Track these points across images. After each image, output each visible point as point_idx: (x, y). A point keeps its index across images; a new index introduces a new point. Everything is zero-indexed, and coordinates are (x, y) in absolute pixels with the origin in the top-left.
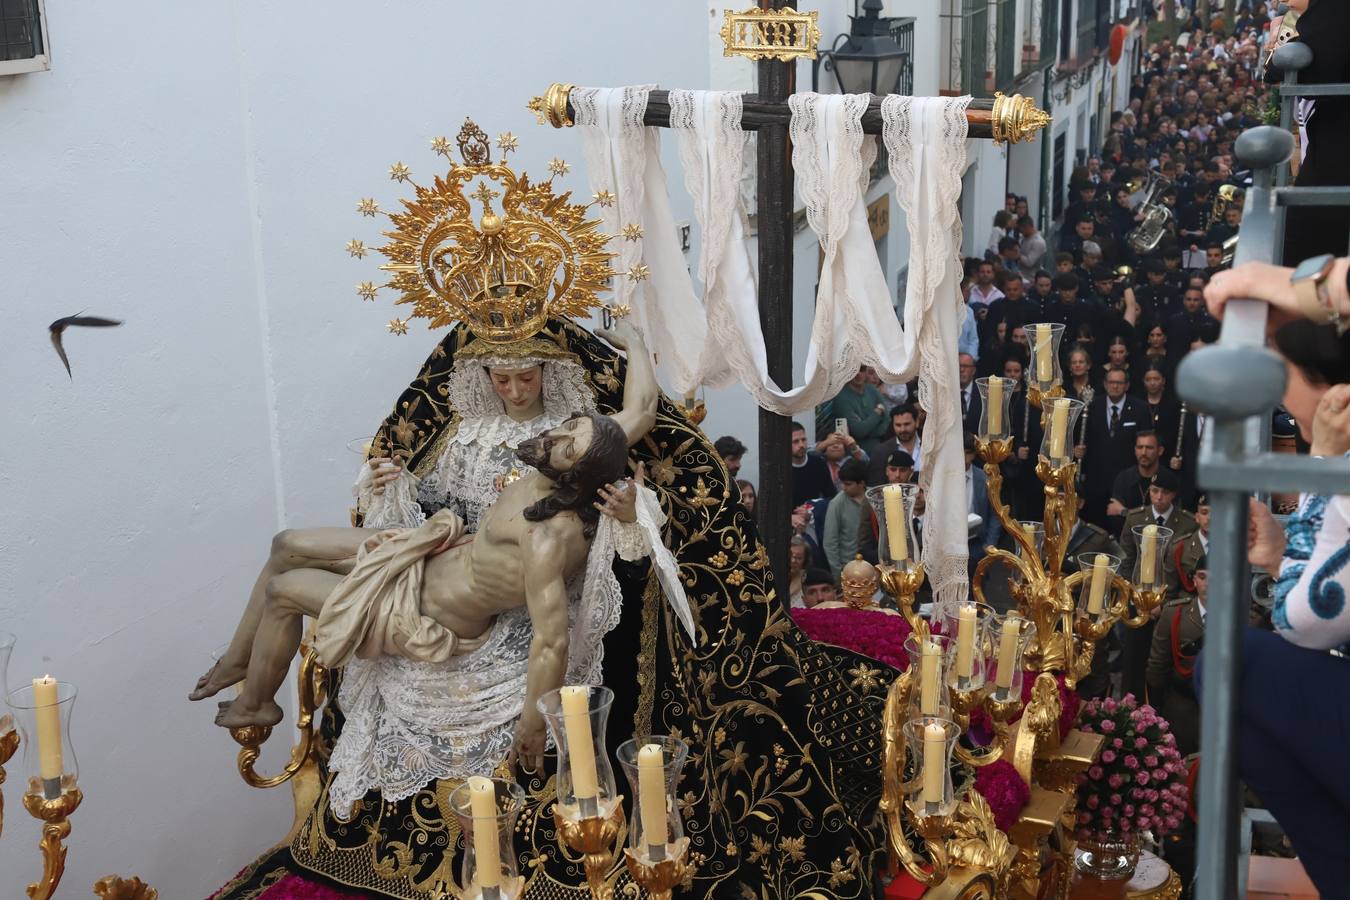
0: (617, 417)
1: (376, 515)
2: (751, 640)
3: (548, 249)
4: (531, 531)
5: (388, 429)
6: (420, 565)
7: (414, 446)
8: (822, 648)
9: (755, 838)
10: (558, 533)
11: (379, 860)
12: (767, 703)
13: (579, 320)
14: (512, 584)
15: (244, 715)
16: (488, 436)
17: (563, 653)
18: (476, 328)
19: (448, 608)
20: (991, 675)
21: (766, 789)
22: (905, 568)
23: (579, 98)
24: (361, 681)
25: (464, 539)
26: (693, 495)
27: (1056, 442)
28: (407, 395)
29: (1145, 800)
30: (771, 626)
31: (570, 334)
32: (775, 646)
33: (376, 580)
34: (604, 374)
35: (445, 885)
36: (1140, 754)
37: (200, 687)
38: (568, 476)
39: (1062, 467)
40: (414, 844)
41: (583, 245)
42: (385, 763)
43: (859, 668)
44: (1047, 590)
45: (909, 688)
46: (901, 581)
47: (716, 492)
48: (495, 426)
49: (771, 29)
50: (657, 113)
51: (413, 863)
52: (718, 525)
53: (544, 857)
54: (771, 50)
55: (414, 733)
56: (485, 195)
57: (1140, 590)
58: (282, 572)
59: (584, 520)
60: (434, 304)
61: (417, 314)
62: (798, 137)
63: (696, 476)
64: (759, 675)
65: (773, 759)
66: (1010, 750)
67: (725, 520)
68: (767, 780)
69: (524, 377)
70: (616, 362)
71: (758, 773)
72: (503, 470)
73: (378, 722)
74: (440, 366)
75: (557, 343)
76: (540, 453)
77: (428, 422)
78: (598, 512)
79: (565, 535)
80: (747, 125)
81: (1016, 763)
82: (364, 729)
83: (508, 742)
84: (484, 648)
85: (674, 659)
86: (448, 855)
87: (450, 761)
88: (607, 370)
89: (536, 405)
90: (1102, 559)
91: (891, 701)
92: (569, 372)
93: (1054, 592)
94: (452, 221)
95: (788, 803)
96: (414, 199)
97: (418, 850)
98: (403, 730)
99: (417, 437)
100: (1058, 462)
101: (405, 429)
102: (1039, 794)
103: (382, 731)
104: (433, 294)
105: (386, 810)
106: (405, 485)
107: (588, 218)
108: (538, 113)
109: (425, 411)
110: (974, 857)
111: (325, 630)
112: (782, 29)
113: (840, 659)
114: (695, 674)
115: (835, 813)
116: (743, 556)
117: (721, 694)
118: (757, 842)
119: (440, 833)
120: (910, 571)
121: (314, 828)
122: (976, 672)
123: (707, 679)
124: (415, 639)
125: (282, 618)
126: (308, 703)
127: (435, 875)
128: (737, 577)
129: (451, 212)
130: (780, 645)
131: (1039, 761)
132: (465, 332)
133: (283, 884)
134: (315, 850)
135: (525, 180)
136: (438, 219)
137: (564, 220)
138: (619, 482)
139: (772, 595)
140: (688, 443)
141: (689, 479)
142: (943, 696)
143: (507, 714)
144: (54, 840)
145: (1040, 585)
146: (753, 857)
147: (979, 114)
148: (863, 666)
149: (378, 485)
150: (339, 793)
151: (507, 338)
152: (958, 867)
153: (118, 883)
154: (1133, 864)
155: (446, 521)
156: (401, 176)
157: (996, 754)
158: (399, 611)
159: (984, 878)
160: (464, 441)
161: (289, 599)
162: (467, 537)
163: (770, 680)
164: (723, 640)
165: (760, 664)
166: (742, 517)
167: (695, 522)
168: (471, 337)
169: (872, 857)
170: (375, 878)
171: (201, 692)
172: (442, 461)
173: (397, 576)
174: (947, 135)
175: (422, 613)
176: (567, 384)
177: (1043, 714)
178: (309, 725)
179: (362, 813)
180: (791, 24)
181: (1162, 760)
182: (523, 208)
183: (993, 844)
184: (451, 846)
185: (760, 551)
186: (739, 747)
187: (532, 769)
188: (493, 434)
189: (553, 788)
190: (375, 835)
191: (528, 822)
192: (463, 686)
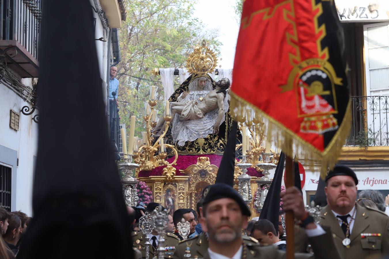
1: (183, 101)
11: (189, 151)
40: (195, 148)
41: (214, 60)
42: (189, 137)
53: (216, 148)
55: (194, 131)
56: (203, 52)
69: (204, 81)
83: (209, 132)
84: (205, 118)
86: (201, 149)
87: (200, 135)
96: (193, 52)
97: (196, 149)
103: (187, 132)
107: (216, 56)
129: (198, 54)
135: (209, 49)
137: (213, 56)
149: (184, 97)
158: (195, 109)
161: (176, 109)
168: (196, 75)
179: (185, 145)
187: (213, 136)
188: (196, 93)
189: (216, 139)
190: (187, 148)
191: (213, 144)
192: (202, 123)
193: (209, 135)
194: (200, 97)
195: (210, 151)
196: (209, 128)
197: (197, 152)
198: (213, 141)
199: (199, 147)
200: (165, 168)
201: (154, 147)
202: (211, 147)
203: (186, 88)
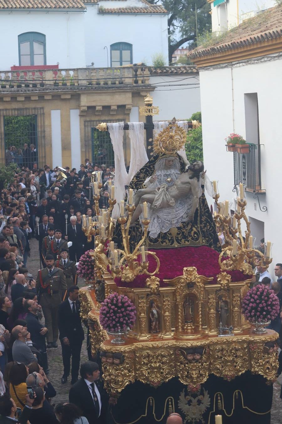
4: (191, 180)
11: (162, 244)
19: (174, 197)
40: (168, 239)
41: (184, 137)
42: (162, 226)
50: (126, 127)
51: (169, 242)
53: (191, 238)
54: (150, 114)
74: (152, 162)
83: (182, 220)
86: (175, 240)
92: (177, 160)
97: (169, 240)
103: (159, 222)
105: (162, 235)
135: (179, 127)
136: (165, 134)
150: (152, 234)
158: (168, 198)
160: (158, 174)
168: (164, 154)
170: (163, 246)
175: (171, 198)
179: (158, 236)
182: (177, 131)
187: (185, 224)
188: (163, 173)
189: (189, 227)
190: (160, 240)
191: (186, 233)
192: (175, 211)
193: (182, 224)
194: (168, 178)
195: (185, 242)
196: (181, 215)
197: (171, 245)
198: (186, 230)
199: (172, 238)
200: (148, 279)
201: (133, 255)
202: (185, 237)
203: (152, 167)
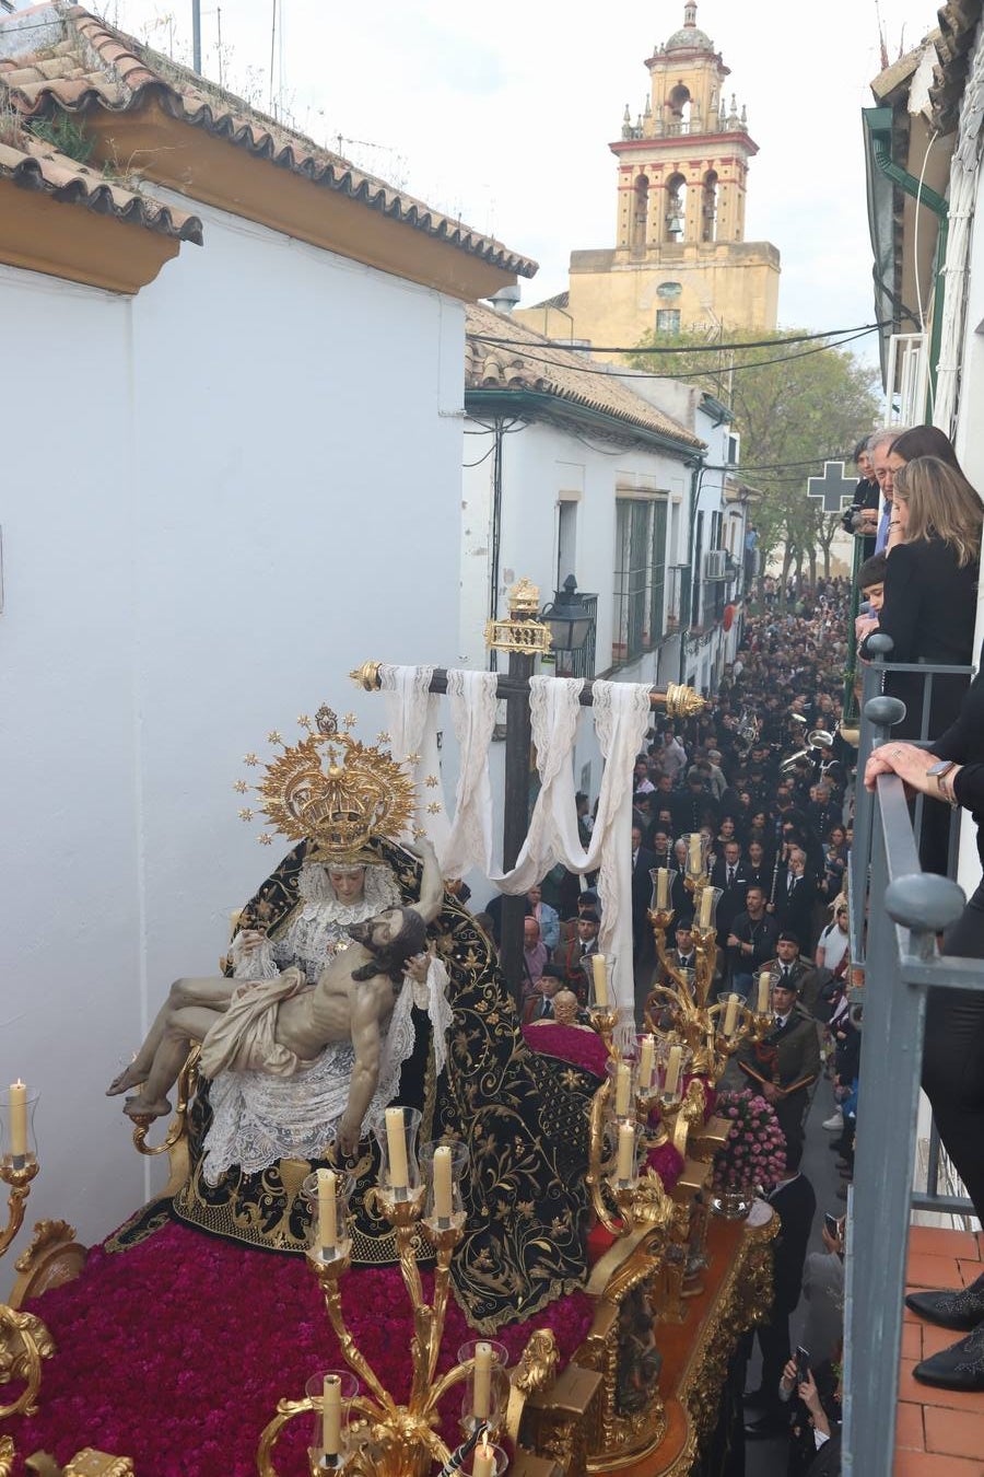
0: (415, 907)
1: (244, 968)
2: (502, 1063)
3: (374, 790)
4: (357, 988)
5: (252, 908)
6: (275, 1007)
7: (271, 920)
8: (542, 1057)
9: (500, 1202)
10: (376, 990)
11: (237, 1215)
12: (511, 1107)
13: (390, 838)
14: (341, 1024)
15: (143, 1107)
16: (324, 916)
17: (376, 1074)
18: (320, 842)
19: (294, 1038)
20: (662, 1085)
21: (509, 1167)
22: (606, 1012)
23: (385, 672)
24: (228, 1086)
25: (306, 989)
26: (465, 961)
27: (704, 916)
28: (268, 884)
29: (758, 1164)
30: (517, 1053)
31: (385, 847)
32: (518, 1068)
33: (244, 1017)
34: (407, 875)
35: (284, 1235)
36: (755, 1132)
37: (114, 1086)
38: (384, 951)
39: (708, 934)
40: (263, 1205)
41: (398, 788)
42: (244, 1146)
43: (567, 1072)
44: (696, 1018)
45: (608, 1096)
46: (604, 1021)
47: (482, 959)
48: (329, 908)
49: (518, 633)
50: (439, 684)
51: (261, 1218)
52: (482, 982)
53: (355, 1217)
54: (518, 647)
55: (266, 1125)
56: (332, 754)
57: (758, 1017)
58: (178, 1009)
59: (394, 980)
60: (292, 825)
61: (279, 831)
62: (534, 704)
63: (468, 947)
64: (508, 1087)
65: (514, 1146)
66: (671, 1135)
67: (487, 978)
68: (510, 1162)
69: (352, 877)
70: (415, 867)
71: (504, 1156)
72: (334, 939)
73: (240, 1116)
74: (292, 866)
75: (375, 853)
76: (366, 934)
77: (281, 903)
78: (403, 975)
79: (380, 991)
80: (499, 695)
81: (675, 1143)
82: (230, 1121)
83: (332, 1134)
84: (318, 1066)
85: (450, 1077)
86: (287, 1213)
87: (291, 1146)
88: (409, 872)
89: (358, 895)
90: (734, 997)
91: (596, 1104)
92: (384, 872)
93: (700, 1019)
94: (308, 770)
95: (523, 1177)
96: (283, 755)
97: (265, 1209)
98: (258, 1123)
99: (273, 914)
100: (706, 930)
101: (264, 908)
102: (691, 1165)
103: (242, 1123)
104: (292, 818)
105: (243, 1179)
106: (267, 948)
107: (402, 770)
108: (356, 680)
109: (280, 895)
110: (651, 1215)
111: (207, 1052)
112: (526, 633)
113: (554, 1066)
114: (463, 1086)
115: (557, 1186)
116: (498, 1004)
117: (480, 1100)
118: (501, 1206)
119: (281, 1197)
120: (609, 1014)
121: (191, 1191)
122: (653, 1084)
123: (471, 1090)
124: (271, 1060)
125: (176, 1041)
126: (185, 1096)
127: (277, 1228)
128: (493, 1018)
129: (308, 764)
130: (522, 1067)
131: (690, 1140)
132: (312, 844)
133: (167, 1230)
134: (191, 1207)
136: (299, 769)
137: (385, 772)
138: (420, 955)
139: (517, 1031)
140: (463, 924)
141: (463, 950)
142: (631, 1102)
143: (333, 1114)
144: (18, 1199)
145: (691, 1014)
146: (498, 1216)
147: (658, 696)
148: (570, 1071)
149: (248, 948)
150: (210, 1166)
151: (342, 850)
152: (640, 1222)
153: (51, 1225)
154: (748, 1208)
155: (294, 976)
156: (275, 740)
157: (664, 1139)
158: (260, 1039)
159: (656, 1231)
160: (307, 918)
161: (182, 1028)
162: (310, 987)
163: (514, 1091)
164: (483, 1063)
165: (507, 1080)
166: (498, 977)
167: (466, 980)
168: (316, 848)
169: (578, 1215)
170: (234, 1228)
171: (114, 1090)
172: (291, 931)
173: (259, 1015)
174: (636, 709)
175: (276, 1041)
176: (381, 881)
177: (694, 1108)
178: (185, 1111)
179: (226, 1181)
180: (532, 631)
181: (770, 1136)
182: (358, 763)
183: (663, 1205)
184: (289, 1207)
185: (510, 1000)
186: (491, 1138)
188: (327, 914)
189: (363, 1167)
190: (234, 1196)
192: (302, 1093)
193: (333, 1149)
194: (338, 941)
197: (264, 1231)
198: (346, 1177)
199: (278, 1204)
